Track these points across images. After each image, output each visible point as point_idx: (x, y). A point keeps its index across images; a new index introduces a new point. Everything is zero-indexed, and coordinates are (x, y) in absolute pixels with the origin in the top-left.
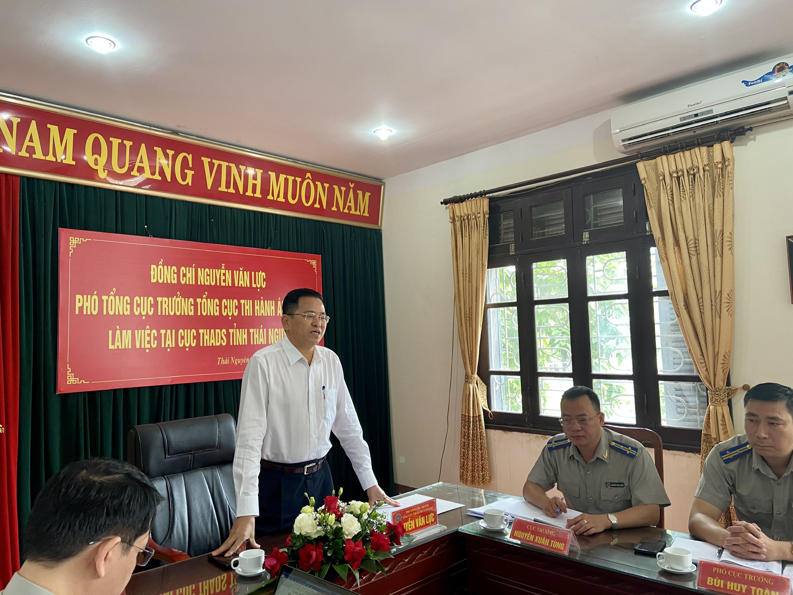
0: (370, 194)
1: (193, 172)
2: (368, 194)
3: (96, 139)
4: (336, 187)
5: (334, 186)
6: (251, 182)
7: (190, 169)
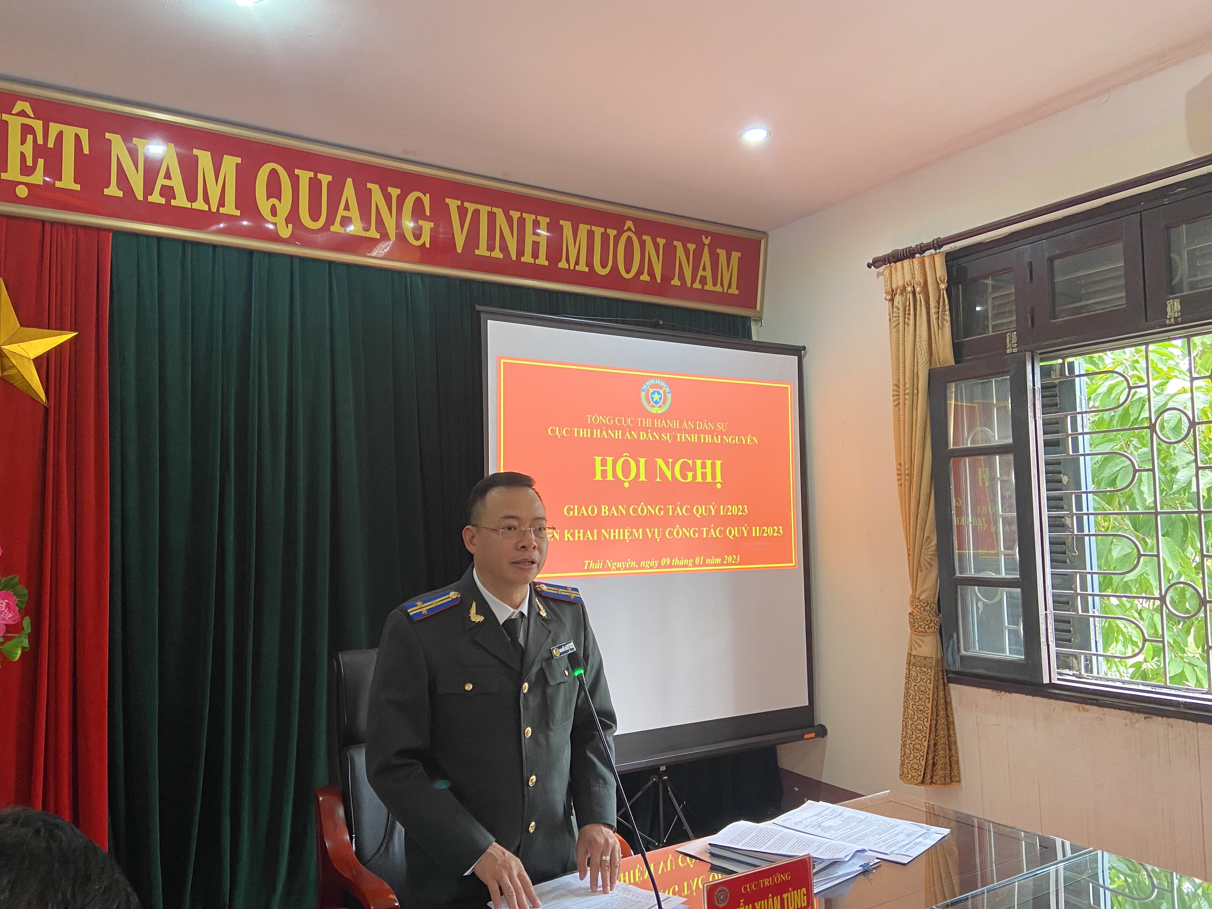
0: (739, 254)
1: (432, 225)
2: (736, 256)
3: (273, 172)
4: (678, 244)
5: (675, 243)
6: (529, 239)
7: (428, 219)
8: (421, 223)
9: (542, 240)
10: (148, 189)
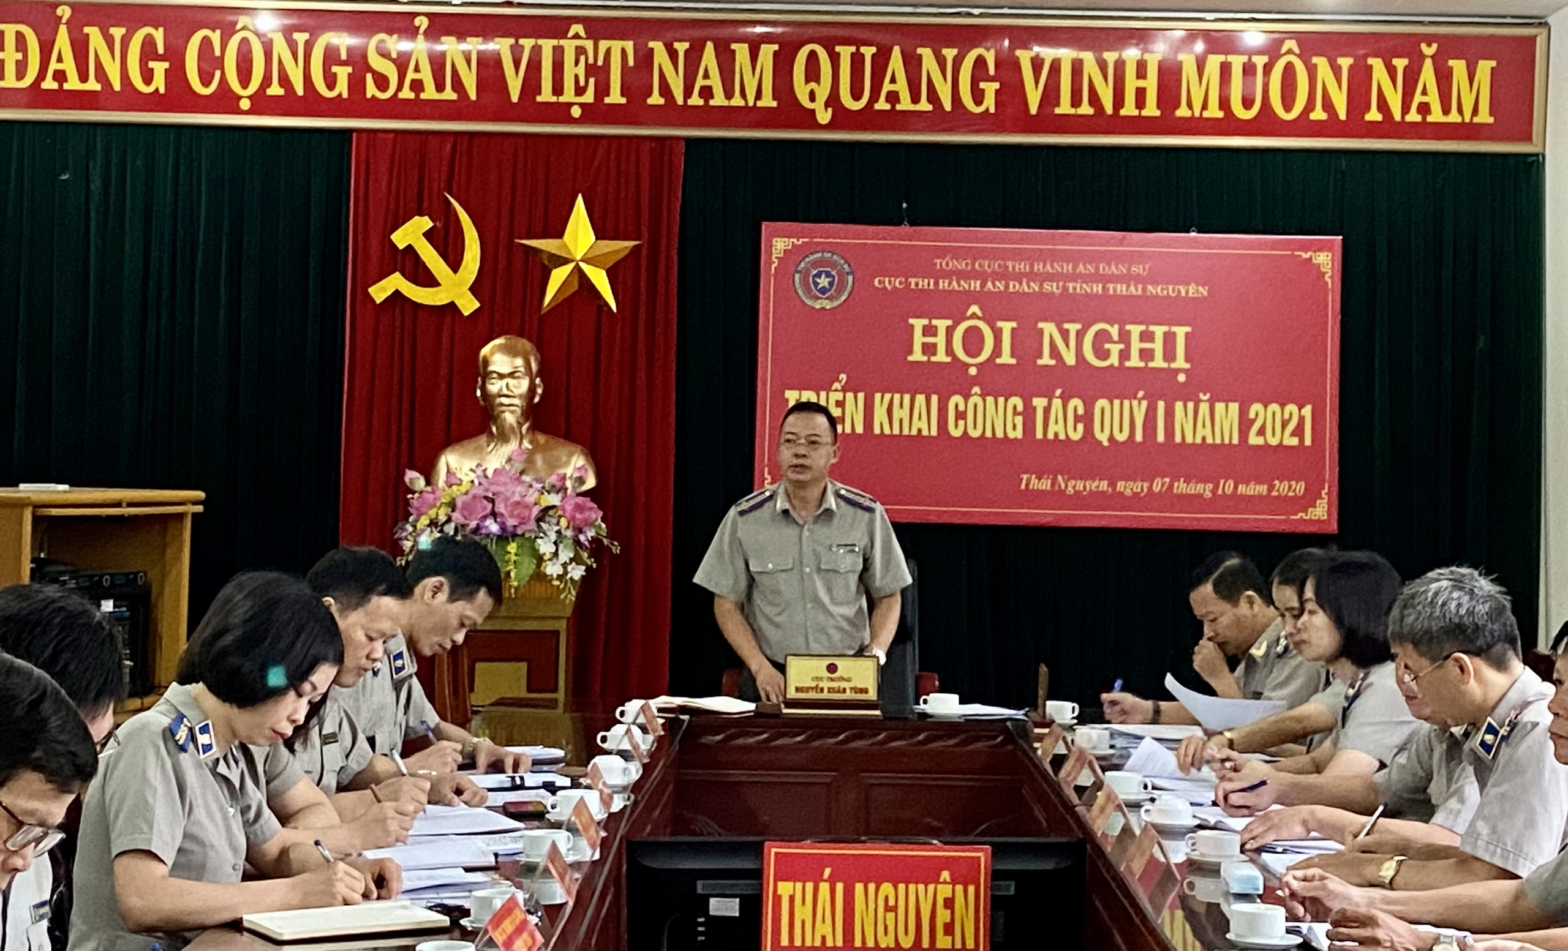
0: (1493, 63)
1: (997, 85)
2: (1485, 65)
3: (812, 54)
4: (1375, 62)
5: (1371, 61)
6: (1131, 84)
7: (992, 79)
8: (982, 85)
9: (1151, 84)
10: (688, 93)
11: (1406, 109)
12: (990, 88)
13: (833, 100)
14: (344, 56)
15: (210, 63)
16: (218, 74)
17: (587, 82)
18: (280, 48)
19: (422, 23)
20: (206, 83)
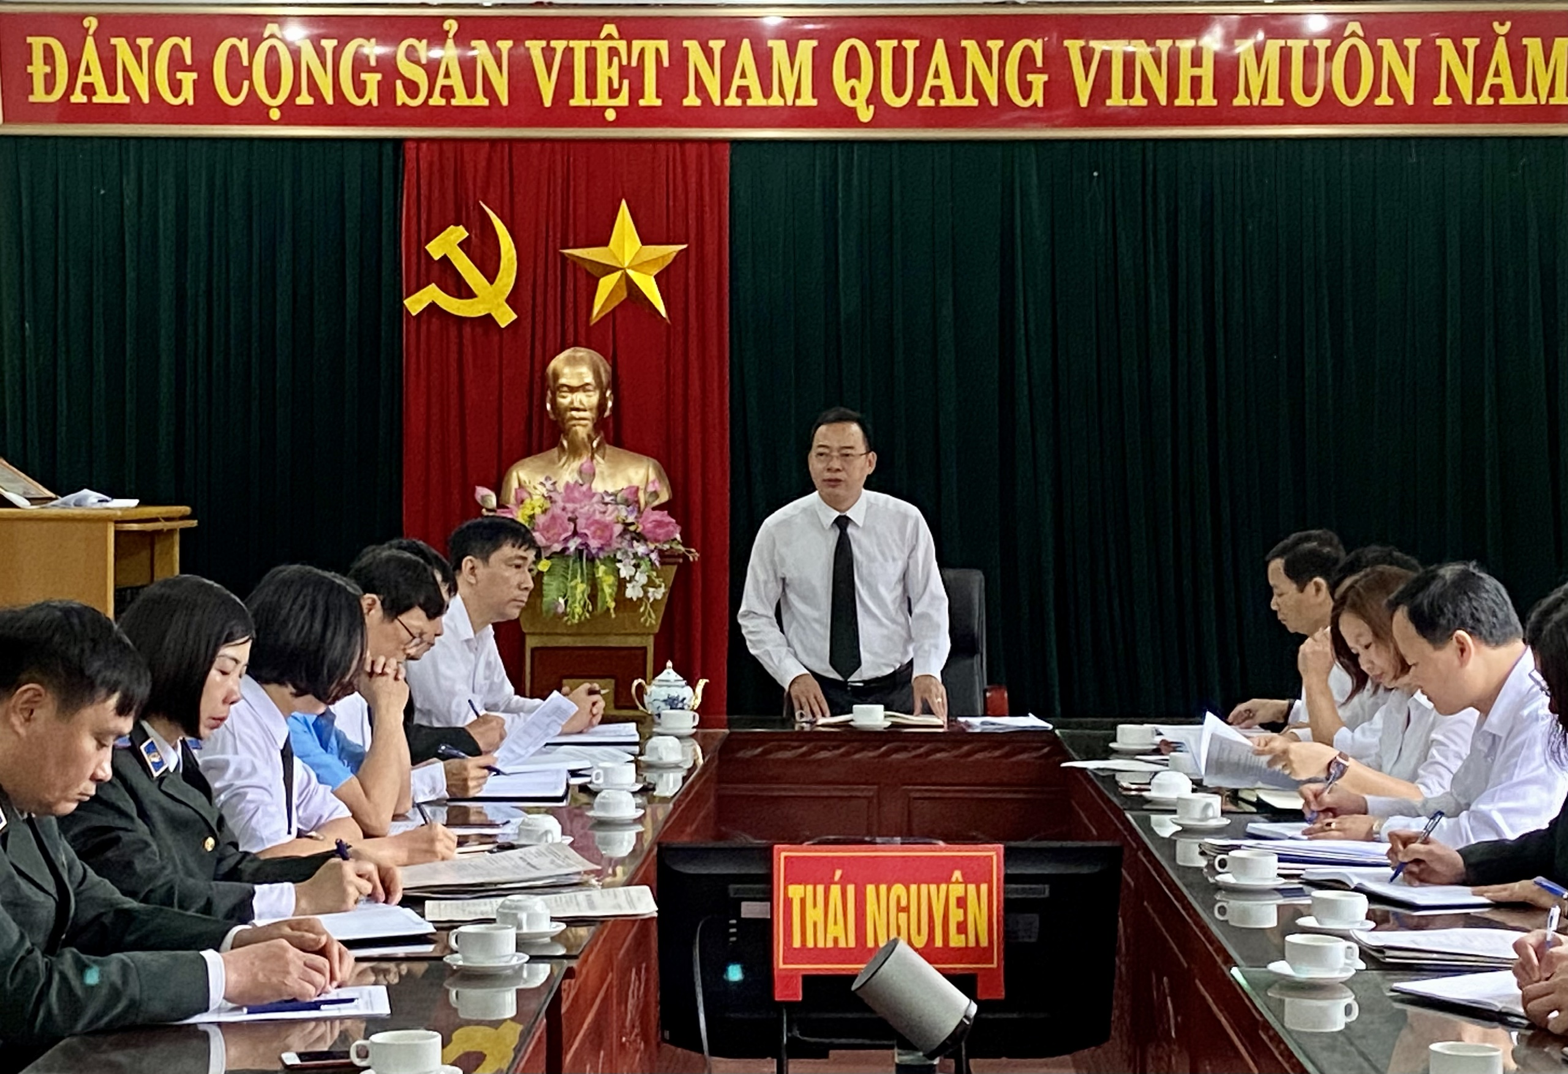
1: (1045, 77)
2: (1561, 44)
3: (852, 49)
4: (1445, 43)
5: (1440, 41)
6: (1186, 72)
7: (1040, 71)
8: (1030, 77)
9: (1207, 72)
10: (724, 93)
11: (1477, 93)
12: (1038, 81)
13: (874, 97)
14: (373, 63)
15: (238, 73)
16: (246, 84)
17: (621, 84)
18: (309, 56)
19: (451, 26)
20: (235, 94)
